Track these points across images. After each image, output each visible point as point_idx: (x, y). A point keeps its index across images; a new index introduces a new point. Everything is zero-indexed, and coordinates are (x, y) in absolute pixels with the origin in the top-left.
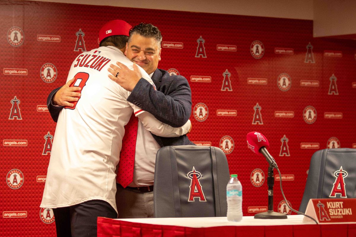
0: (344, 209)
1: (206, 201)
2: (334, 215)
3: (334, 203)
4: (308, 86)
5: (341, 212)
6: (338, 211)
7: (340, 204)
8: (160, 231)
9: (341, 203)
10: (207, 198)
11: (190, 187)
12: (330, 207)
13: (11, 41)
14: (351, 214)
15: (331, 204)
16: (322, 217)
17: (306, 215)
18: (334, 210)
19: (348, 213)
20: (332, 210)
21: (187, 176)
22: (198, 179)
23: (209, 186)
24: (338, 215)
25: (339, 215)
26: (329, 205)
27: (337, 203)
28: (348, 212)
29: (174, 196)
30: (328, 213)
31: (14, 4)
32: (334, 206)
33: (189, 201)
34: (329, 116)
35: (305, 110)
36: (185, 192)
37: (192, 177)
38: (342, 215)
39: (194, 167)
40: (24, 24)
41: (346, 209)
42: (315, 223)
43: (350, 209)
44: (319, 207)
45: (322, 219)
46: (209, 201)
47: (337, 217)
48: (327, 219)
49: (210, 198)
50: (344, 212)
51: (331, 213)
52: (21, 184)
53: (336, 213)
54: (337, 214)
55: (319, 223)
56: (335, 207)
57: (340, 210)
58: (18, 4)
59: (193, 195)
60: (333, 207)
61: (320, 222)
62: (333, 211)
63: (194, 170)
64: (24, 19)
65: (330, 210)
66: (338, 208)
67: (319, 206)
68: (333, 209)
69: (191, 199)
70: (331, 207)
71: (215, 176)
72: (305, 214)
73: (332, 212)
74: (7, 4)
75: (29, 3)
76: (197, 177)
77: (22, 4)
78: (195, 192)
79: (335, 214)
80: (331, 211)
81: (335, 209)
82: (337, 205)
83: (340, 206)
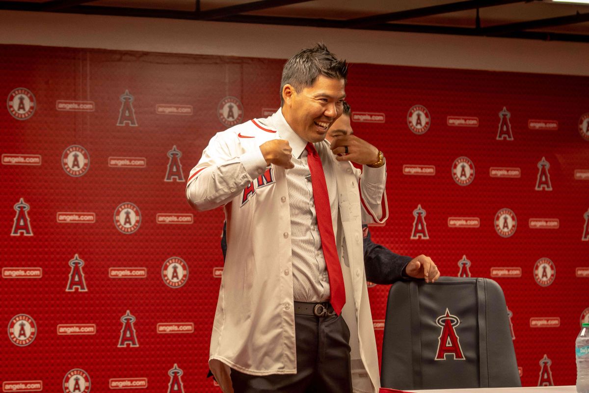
1: (464, 359)
4: (503, 177)
10: (466, 354)
11: (439, 338)
13: (224, 118)
21: (435, 322)
22: (454, 327)
23: (470, 337)
31: (228, 63)
33: (436, 359)
35: (497, 214)
36: (431, 345)
37: (444, 324)
39: (447, 309)
40: (242, 91)
46: (469, 360)
49: (472, 354)
52: (32, 338)
58: (234, 63)
59: (443, 349)
63: (447, 313)
64: (242, 86)
69: (440, 356)
71: (482, 323)
74: (216, 63)
75: (250, 61)
76: (452, 324)
77: (239, 63)
78: (447, 345)
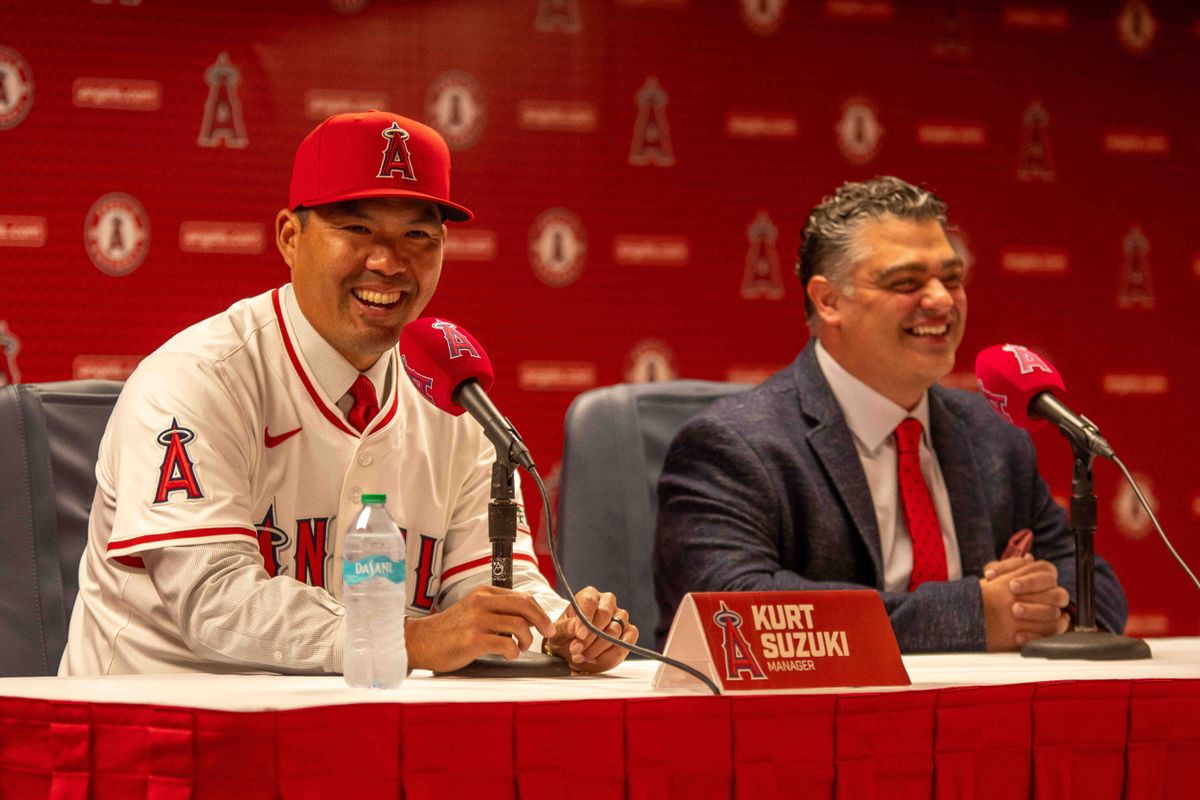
0: (819, 634)
2: (780, 659)
3: (779, 607)
5: (807, 647)
6: (796, 642)
7: (803, 613)
8: (85, 727)
9: (808, 608)
12: (762, 625)
14: (847, 653)
15: (767, 614)
16: (735, 665)
17: (667, 660)
18: (779, 636)
19: (834, 651)
20: (771, 637)
24: (795, 658)
25: (801, 659)
26: (759, 617)
27: (789, 608)
28: (833, 644)
29: (40, 599)
30: (759, 648)
32: (778, 621)
34: (634, 251)
38: (812, 658)
41: (827, 634)
42: (710, 693)
43: (843, 635)
44: (722, 625)
45: (733, 674)
47: (792, 667)
48: (755, 675)
50: (818, 648)
51: (771, 651)
53: (787, 649)
54: (790, 654)
55: (724, 693)
56: (782, 626)
57: (802, 636)
60: (776, 626)
61: (728, 685)
62: (776, 643)
65: (764, 637)
66: (796, 629)
67: (722, 619)
68: (774, 632)
70: (768, 627)
72: (665, 654)
73: (773, 647)
79: (785, 654)
80: (769, 640)
81: (784, 632)
82: (791, 619)
83: (803, 620)
